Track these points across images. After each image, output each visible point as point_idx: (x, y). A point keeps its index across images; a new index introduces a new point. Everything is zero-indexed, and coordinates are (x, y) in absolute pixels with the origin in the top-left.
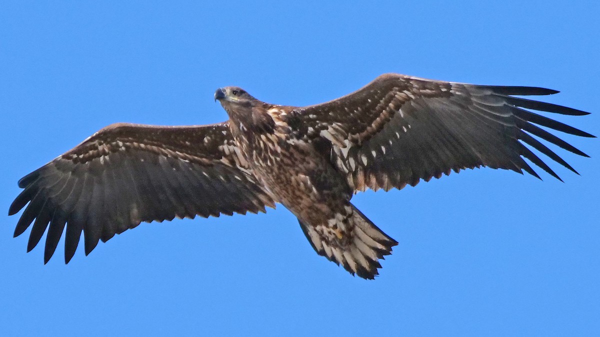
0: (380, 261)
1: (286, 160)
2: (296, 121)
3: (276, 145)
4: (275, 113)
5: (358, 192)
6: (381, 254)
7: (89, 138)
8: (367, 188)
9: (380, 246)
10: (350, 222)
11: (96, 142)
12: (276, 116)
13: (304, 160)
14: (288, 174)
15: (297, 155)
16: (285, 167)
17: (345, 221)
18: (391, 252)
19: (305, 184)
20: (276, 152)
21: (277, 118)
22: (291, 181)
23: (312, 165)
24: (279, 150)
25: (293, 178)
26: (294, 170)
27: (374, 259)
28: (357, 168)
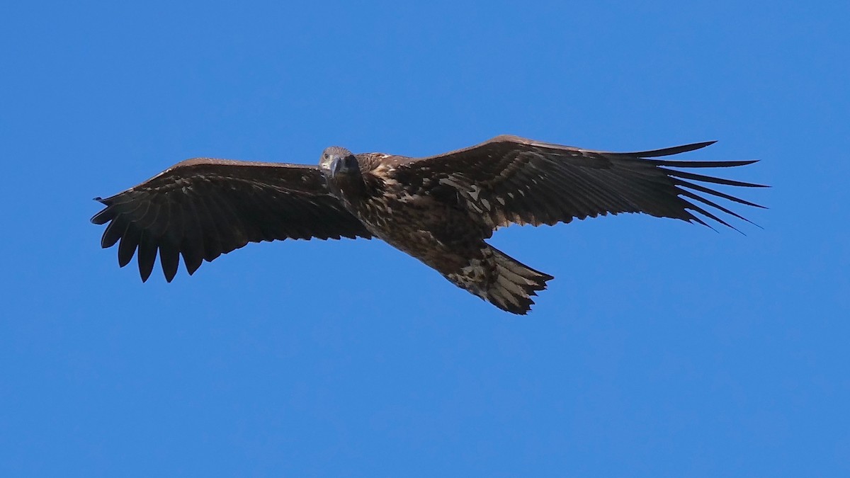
0: (532, 297)
1: (400, 219)
2: (407, 175)
3: (386, 206)
4: (382, 171)
5: (499, 228)
6: (530, 290)
7: (162, 173)
8: (511, 224)
9: (530, 283)
10: (490, 263)
11: (172, 177)
12: (384, 173)
13: (422, 216)
14: (404, 232)
15: (411, 212)
16: (399, 226)
17: (484, 264)
18: (545, 287)
19: (427, 238)
20: (387, 212)
21: (385, 176)
22: (409, 237)
23: (433, 219)
24: (390, 210)
25: (411, 234)
26: (411, 227)
27: (524, 296)
28: (493, 208)
